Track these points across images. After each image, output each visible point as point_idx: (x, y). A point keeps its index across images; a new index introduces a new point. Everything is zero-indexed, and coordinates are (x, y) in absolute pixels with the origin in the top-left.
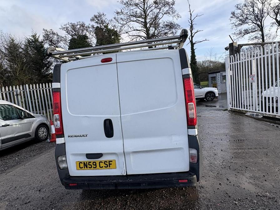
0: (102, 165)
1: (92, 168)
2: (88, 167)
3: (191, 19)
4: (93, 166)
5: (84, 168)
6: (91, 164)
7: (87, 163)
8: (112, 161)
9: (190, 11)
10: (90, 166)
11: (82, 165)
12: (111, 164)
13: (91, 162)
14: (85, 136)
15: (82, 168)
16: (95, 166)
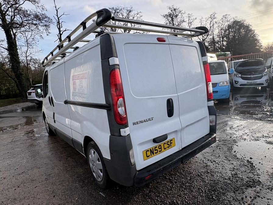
0: (166, 146)
1: (159, 152)
2: (154, 153)
3: (57, 16)
4: (159, 150)
5: (151, 155)
6: (157, 148)
7: (153, 149)
8: (172, 140)
9: (56, 7)
10: (156, 151)
11: (149, 153)
12: (172, 143)
13: (156, 147)
14: (151, 119)
15: (149, 156)
16: (160, 150)
